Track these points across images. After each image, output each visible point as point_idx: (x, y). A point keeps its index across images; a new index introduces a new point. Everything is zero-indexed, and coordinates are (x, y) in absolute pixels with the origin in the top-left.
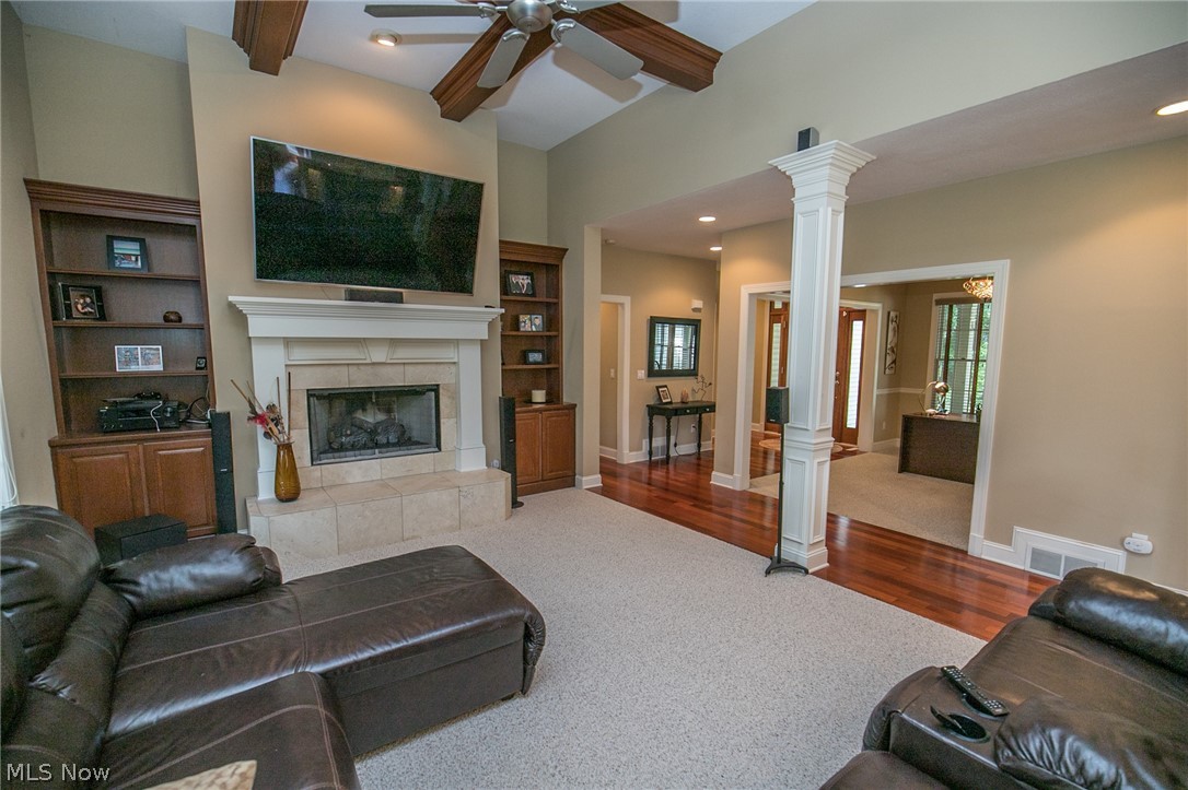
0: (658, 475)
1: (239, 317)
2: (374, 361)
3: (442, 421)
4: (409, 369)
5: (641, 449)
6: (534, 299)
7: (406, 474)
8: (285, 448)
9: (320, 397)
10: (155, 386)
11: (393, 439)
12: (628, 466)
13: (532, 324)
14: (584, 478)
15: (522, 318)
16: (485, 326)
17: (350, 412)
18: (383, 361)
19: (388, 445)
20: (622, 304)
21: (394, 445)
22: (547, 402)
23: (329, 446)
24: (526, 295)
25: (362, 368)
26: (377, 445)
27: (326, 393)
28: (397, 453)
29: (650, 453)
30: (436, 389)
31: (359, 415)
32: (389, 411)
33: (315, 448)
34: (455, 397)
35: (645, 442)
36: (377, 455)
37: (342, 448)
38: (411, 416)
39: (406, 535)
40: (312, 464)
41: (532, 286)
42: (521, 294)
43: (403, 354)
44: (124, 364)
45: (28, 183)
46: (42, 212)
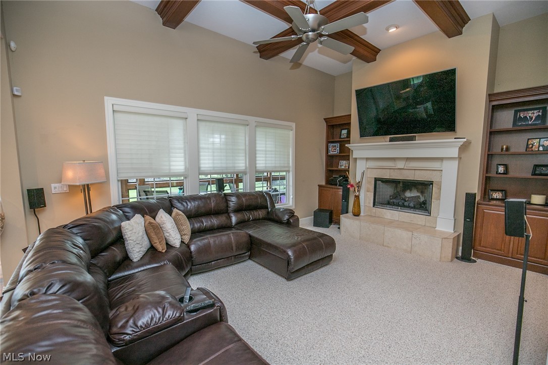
2: (399, 167)
3: (433, 200)
4: (417, 172)
7: (409, 222)
8: (357, 197)
13: (540, 145)
16: (457, 150)
18: (403, 168)
19: (408, 207)
24: (533, 125)
25: (396, 170)
27: (384, 180)
28: (409, 211)
30: (431, 183)
33: (375, 201)
34: (440, 188)
36: (399, 209)
39: (385, 244)
40: (374, 206)
41: (542, 117)
42: (527, 124)
44: (341, 166)
45: (324, 119)
46: (329, 126)
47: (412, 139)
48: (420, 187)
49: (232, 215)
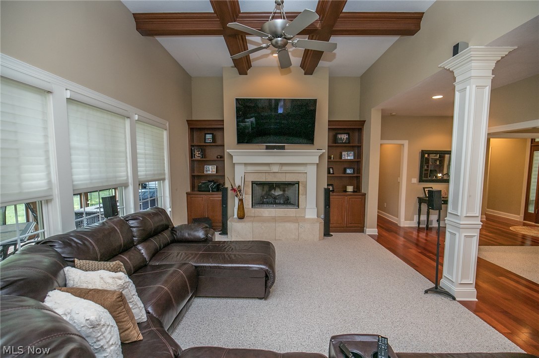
0: (423, 235)
1: (231, 157)
2: (274, 171)
3: (300, 196)
4: (288, 175)
5: (413, 220)
6: (349, 145)
7: (285, 216)
8: (241, 200)
9: (257, 184)
10: (213, 178)
11: (282, 202)
12: (404, 228)
13: (348, 156)
14: (367, 229)
15: (343, 153)
16: (317, 158)
17: (270, 190)
18: (278, 171)
19: (280, 204)
20: (403, 145)
21: (282, 204)
22: (354, 192)
23: (259, 202)
24: (345, 143)
25: (270, 174)
26: (276, 204)
27: (258, 183)
28: (282, 207)
29: (419, 223)
30: (298, 183)
31: (273, 192)
32: (284, 191)
33: (254, 202)
34: (305, 187)
35: (416, 217)
36: (274, 207)
37: (263, 203)
38: (290, 192)
39: (277, 238)
40: (252, 207)
41: (349, 139)
42: (342, 143)
43: (285, 168)
44: (206, 171)
45: (187, 121)
46: (191, 128)
47: (283, 148)
48: (282, 186)
49: (140, 247)
